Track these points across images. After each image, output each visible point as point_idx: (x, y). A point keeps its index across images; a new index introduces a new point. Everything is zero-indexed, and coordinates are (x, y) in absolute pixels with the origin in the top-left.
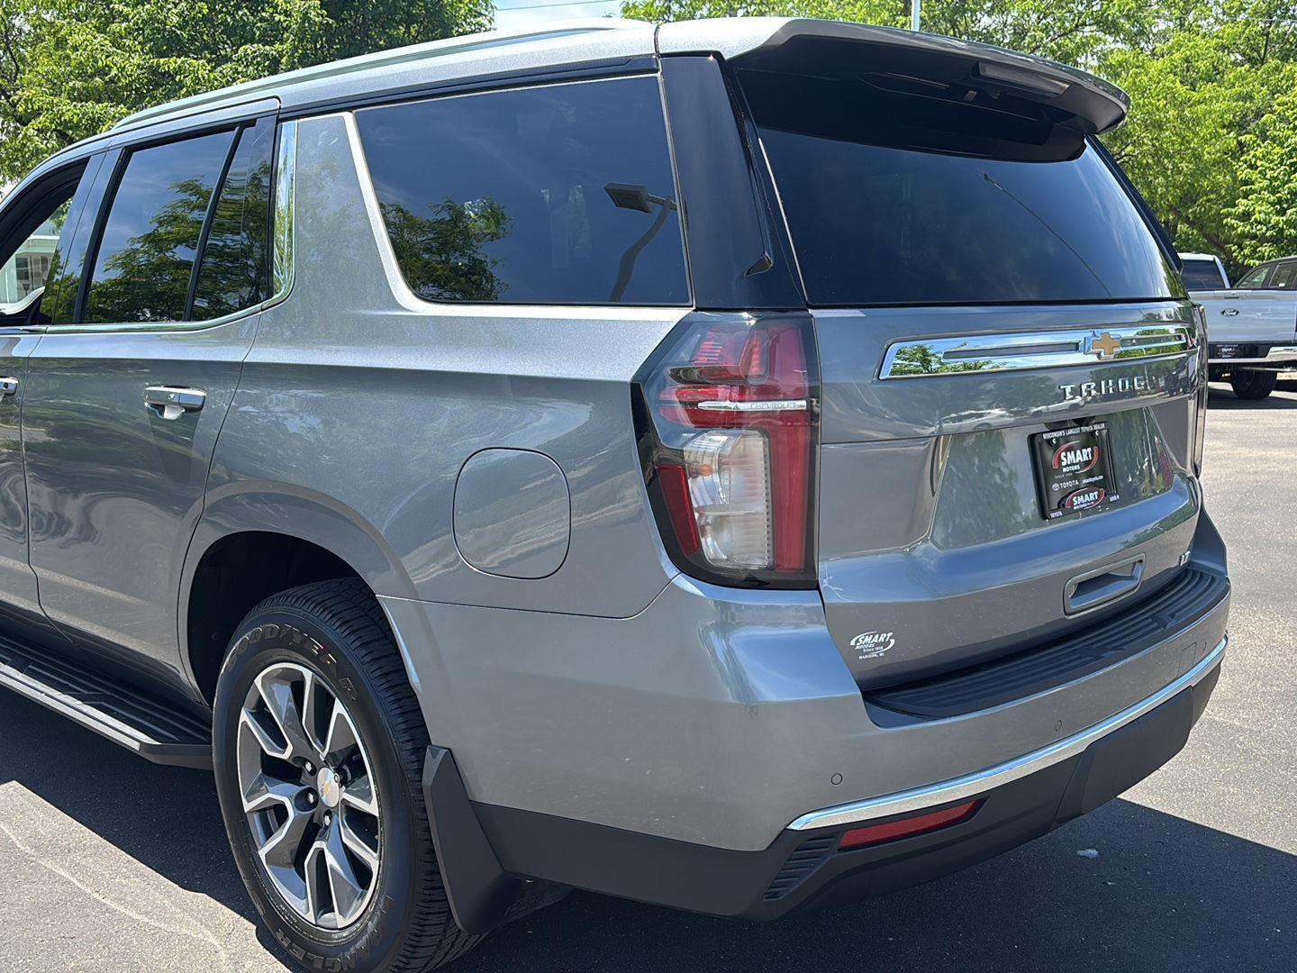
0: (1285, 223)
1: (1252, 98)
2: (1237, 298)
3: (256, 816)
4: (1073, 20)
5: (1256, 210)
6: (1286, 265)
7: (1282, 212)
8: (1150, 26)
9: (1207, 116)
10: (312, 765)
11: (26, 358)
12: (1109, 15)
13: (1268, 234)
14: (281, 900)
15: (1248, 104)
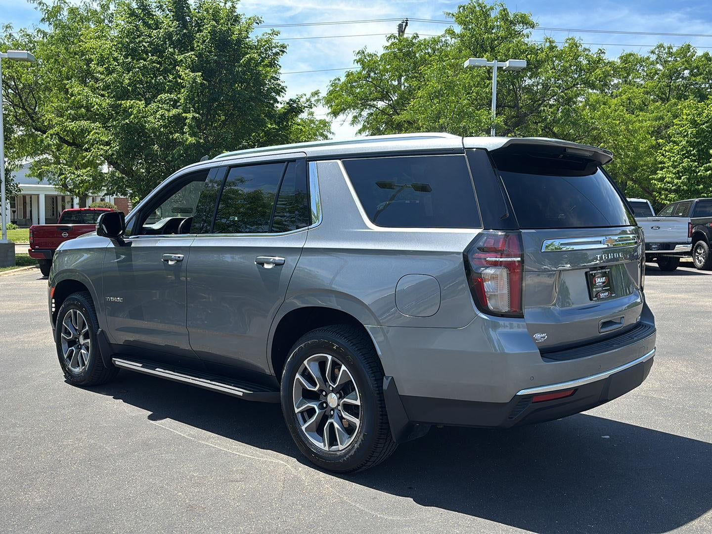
0: (682, 183)
1: (663, 119)
2: (659, 221)
3: (300, 414)
4: (572, 82)
5: (667, 176)
6: (683, 204)
7: (679, 178)
8: (610, 82)
9: (641, 129)
10: (326, 392)
11: (188, 247)
12: (590, 80)
13: (673, 188)
14: (312, 444)
15: (661, 122)
